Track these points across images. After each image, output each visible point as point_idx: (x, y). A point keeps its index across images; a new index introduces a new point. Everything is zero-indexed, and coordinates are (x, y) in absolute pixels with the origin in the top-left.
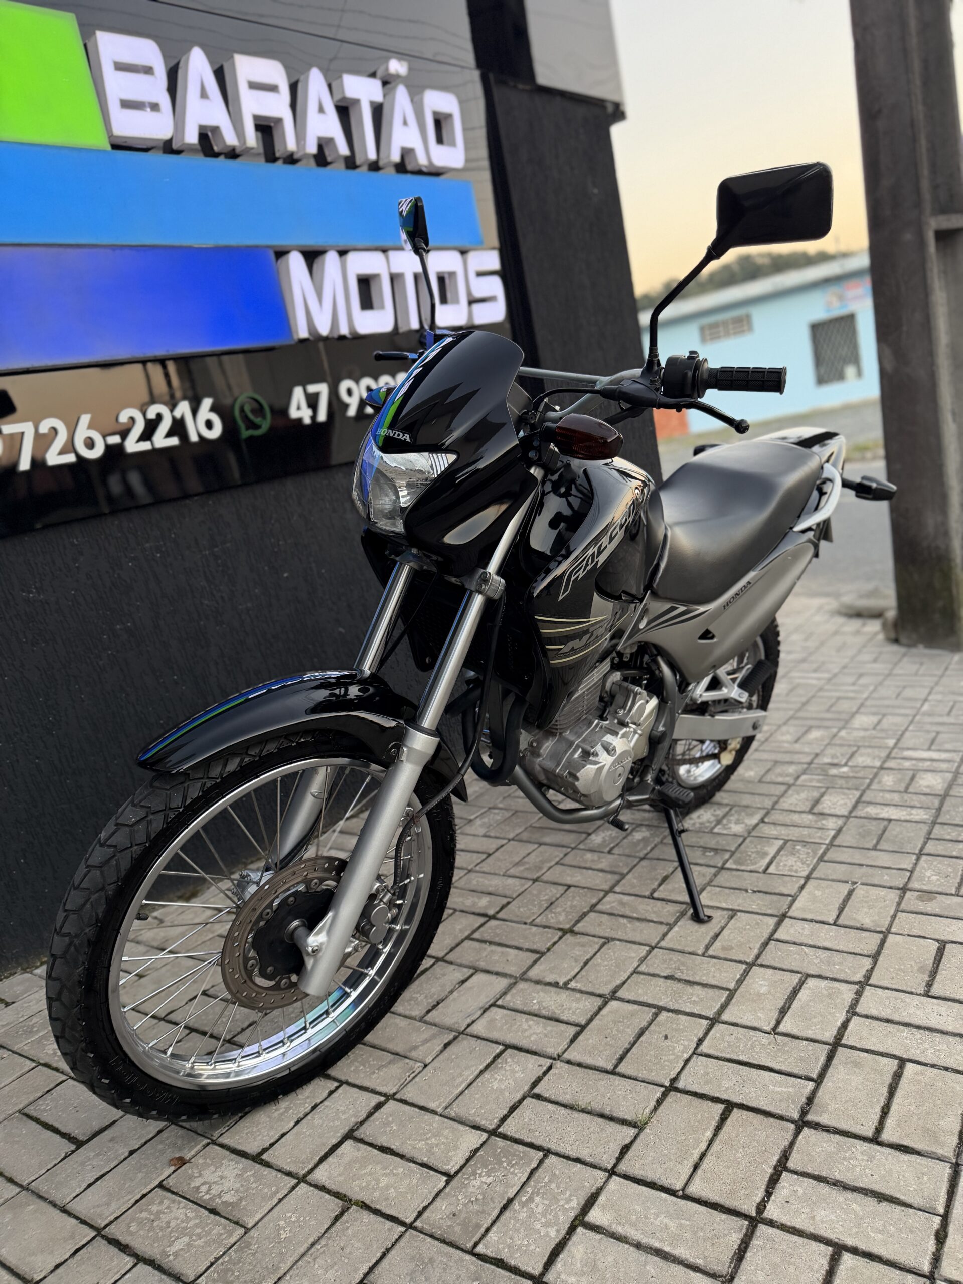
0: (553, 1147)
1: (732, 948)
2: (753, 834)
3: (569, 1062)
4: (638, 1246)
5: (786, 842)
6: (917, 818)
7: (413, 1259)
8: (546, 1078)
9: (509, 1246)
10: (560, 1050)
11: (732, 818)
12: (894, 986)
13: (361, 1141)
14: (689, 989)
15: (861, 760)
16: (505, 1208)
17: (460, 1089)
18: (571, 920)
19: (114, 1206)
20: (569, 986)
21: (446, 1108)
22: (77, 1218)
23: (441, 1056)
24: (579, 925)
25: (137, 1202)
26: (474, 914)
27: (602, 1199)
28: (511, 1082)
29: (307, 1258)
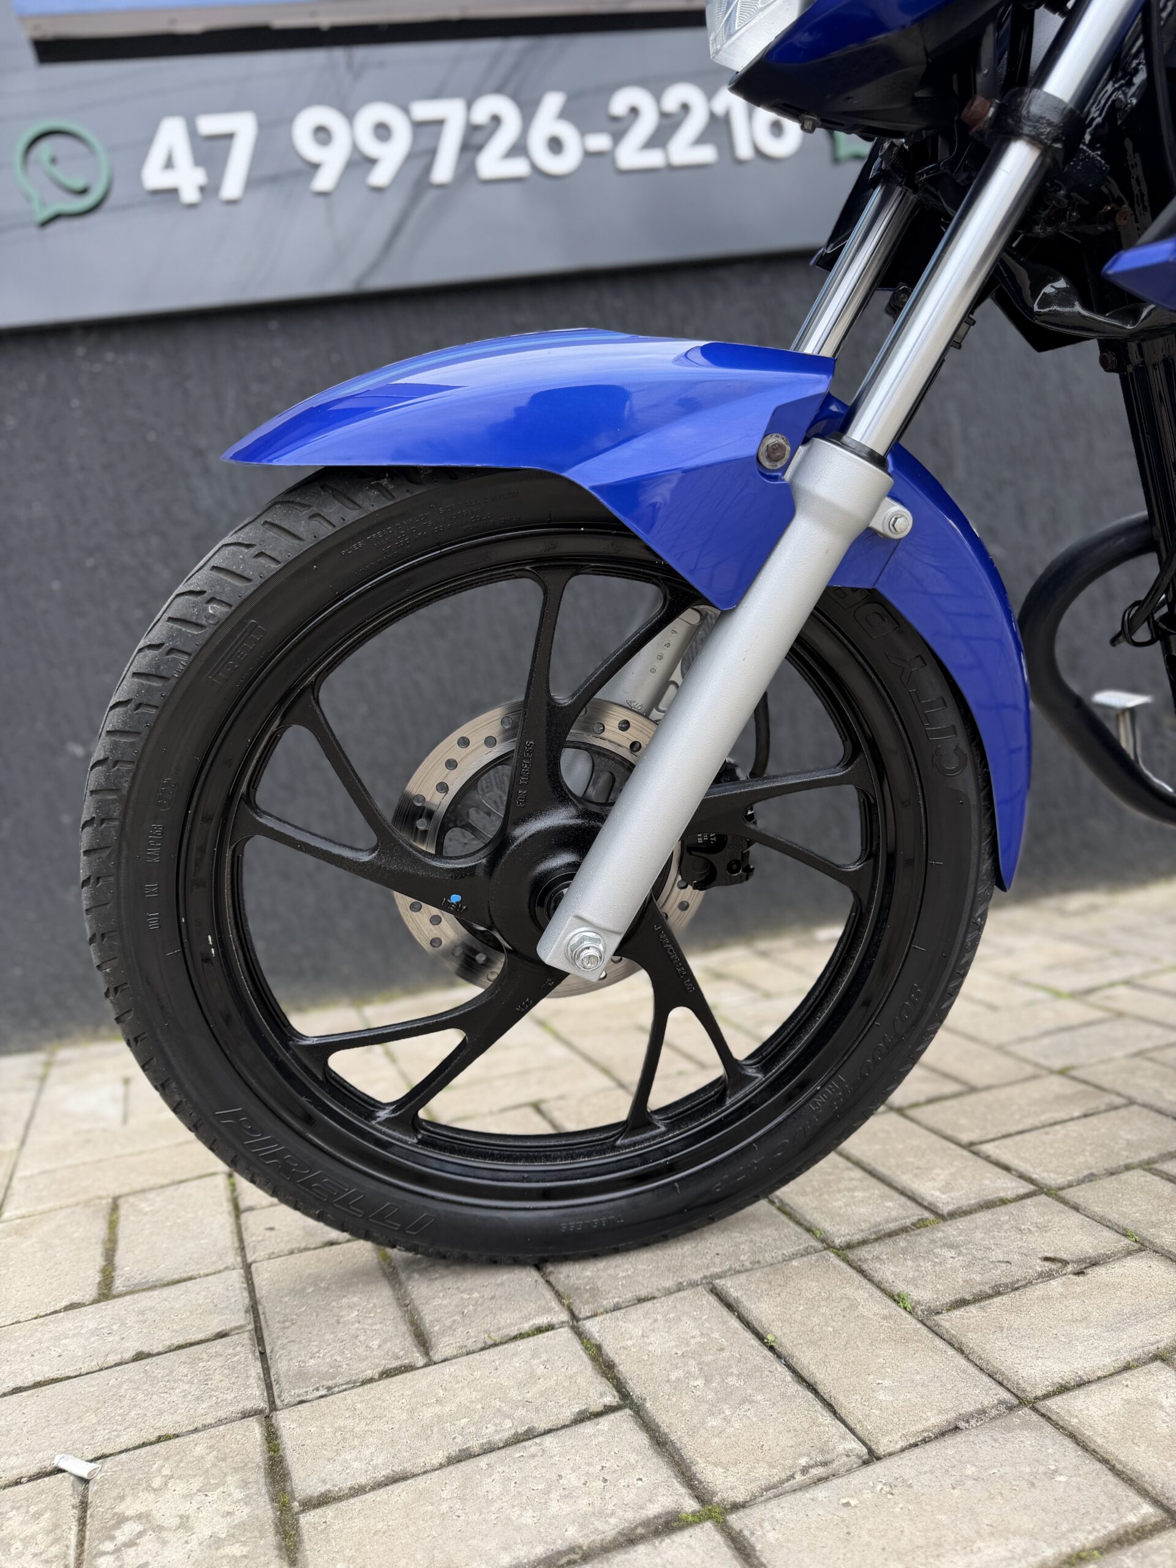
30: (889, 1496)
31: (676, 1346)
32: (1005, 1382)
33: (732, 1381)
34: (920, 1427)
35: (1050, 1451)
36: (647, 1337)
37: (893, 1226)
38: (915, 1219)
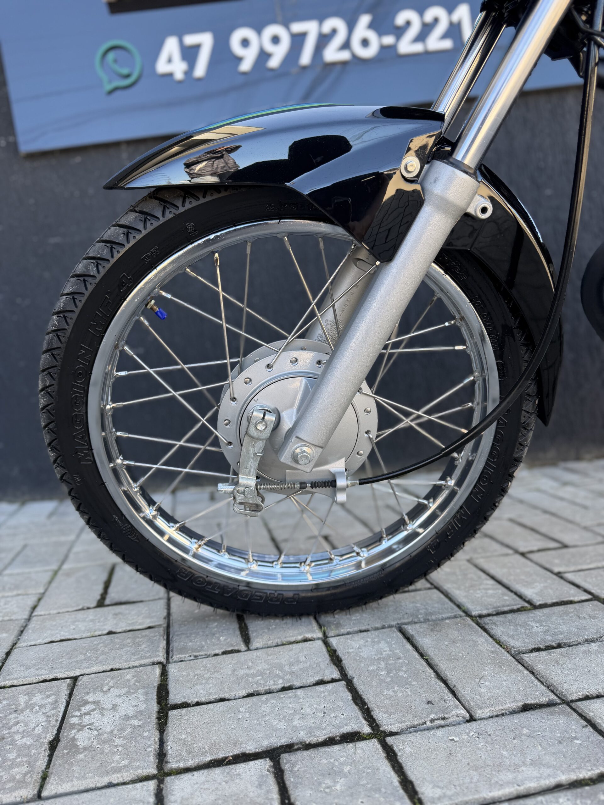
19: (27, 672)
30: (477, 739)
31: (375, 655)
32: (555, 691)
33: (401, 674)
34: (501, 707)
35: (574, 727)
36: (361, 649)
37: (506, 609)
38: (519, 606)
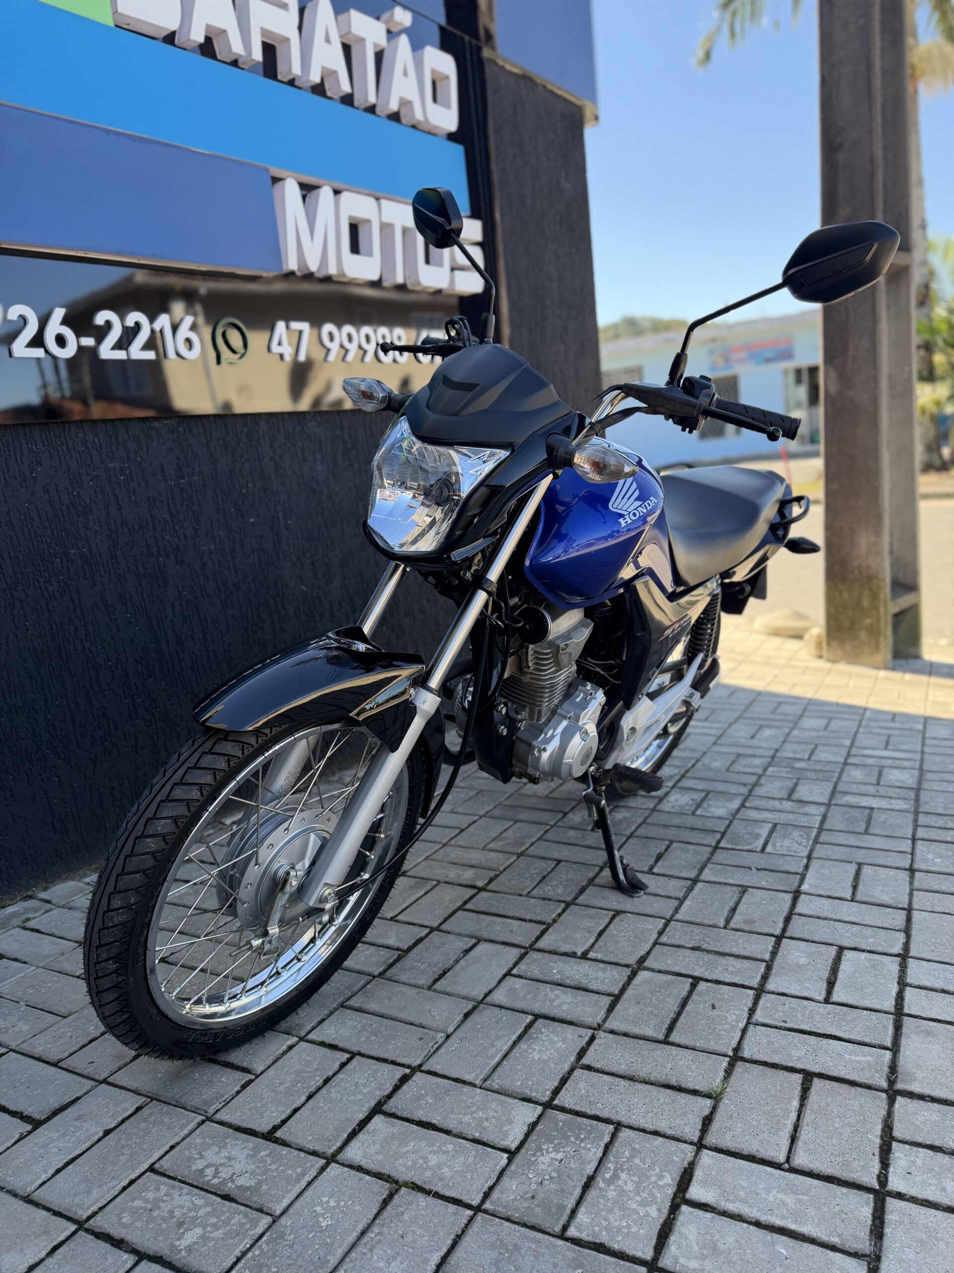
0: (624, 1120)
1: (755, 922)
2: (738, 816)
3: (612, 1032)
4: (758, 1224)
5: (775, 825)
6: (898, 807)
7: (493, 1246)
8: (592, 1048)
9: (606, 1228)
10: (599, 1019)
11: (711, 803)
12: (937, 959)
13: (393, 1116)
14: (722, 960)
15: (822, 755)
16: (587, 1187)
17: (496, 1060)
18: (572, 893)
19: (95, 1194)
20: (589, 956)
21: (485, 1080)
22: (48, 1209)
23: (464, 1026)
24: (581, 897)
25: (124, 1189)
26: (460, 885)
27: (698, 1174)
28: (553, 1051)
29: (360, 1249)
30: (461, 1043)
31: (353, 1030)
32: (470, 999)
34: (456, 1022)
35: (495, 1012)
36: (338, 1032)
38: (397, 955)
